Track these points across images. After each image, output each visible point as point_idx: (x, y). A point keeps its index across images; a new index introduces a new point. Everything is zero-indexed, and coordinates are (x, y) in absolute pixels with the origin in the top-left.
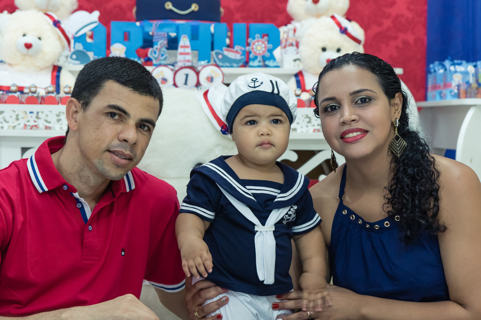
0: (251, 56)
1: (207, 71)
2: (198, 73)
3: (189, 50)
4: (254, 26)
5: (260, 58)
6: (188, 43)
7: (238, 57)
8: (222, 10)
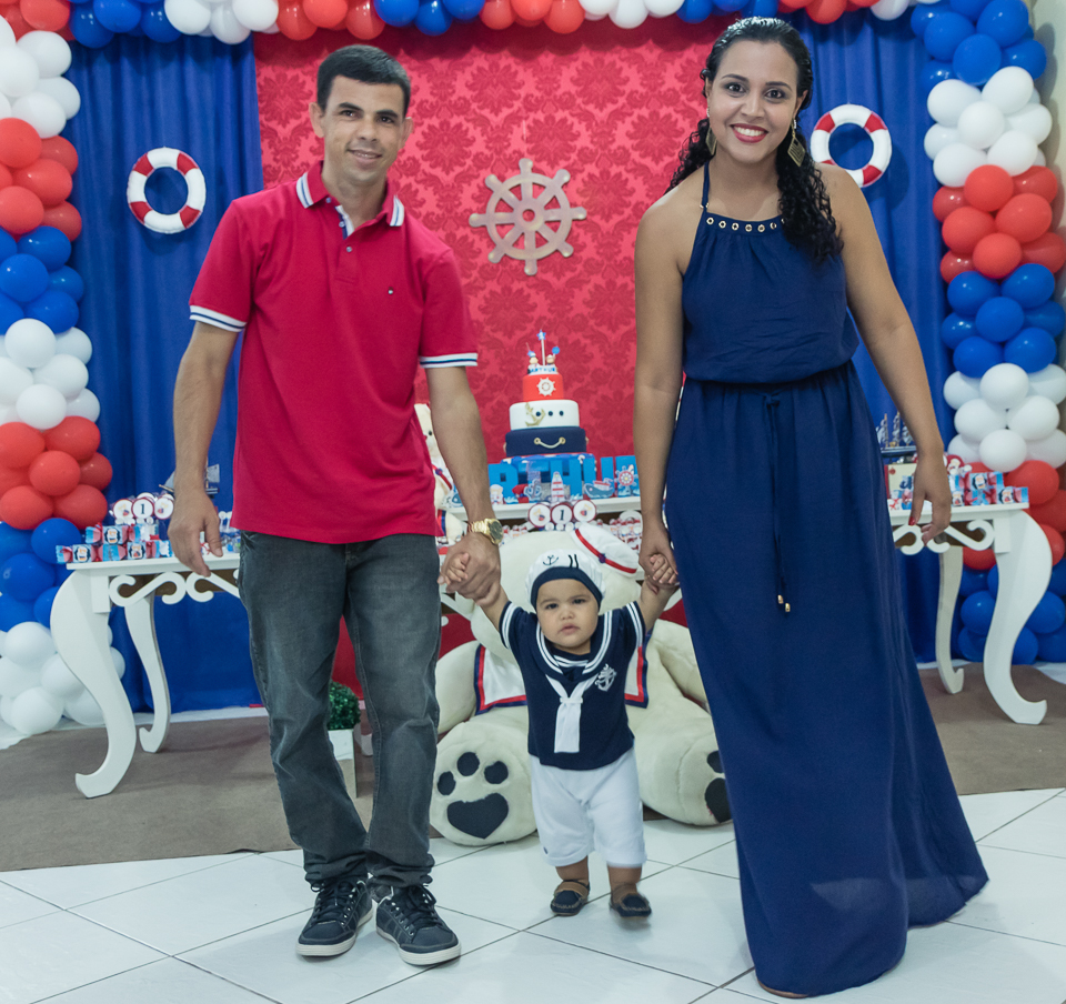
0: (619, 487)
1: (581, 506)
2: (572, 508)
3: (561, 486)
4: (619, 459)
5: (627, 488)
6: (560, 479)
7: (607, 488)
8: (587, 439)
